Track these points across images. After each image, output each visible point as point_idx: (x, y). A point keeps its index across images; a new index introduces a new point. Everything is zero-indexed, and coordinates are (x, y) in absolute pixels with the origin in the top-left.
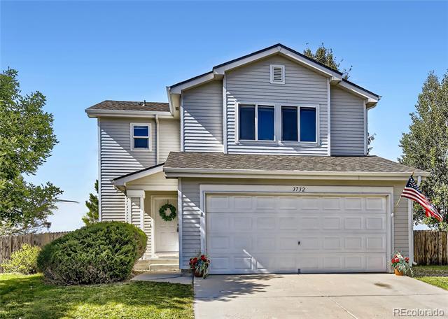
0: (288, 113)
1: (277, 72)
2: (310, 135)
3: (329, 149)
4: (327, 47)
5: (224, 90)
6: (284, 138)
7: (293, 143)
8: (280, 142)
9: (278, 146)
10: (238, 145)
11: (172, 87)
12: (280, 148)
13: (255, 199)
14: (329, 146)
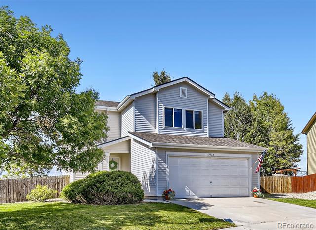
0: (189, 114)
1: (183, 91)
2: (199, 125)
3: (208, 134)
4: (166, 71)
5: (157, 99)
6: (187, 127)
7: (191, 129)
8: (185, 129)
9: (184, 131)
10: (164, 129)
11: (131, 95)
12: (185, 132)
13: (191, 159)
14: (208, 132)
